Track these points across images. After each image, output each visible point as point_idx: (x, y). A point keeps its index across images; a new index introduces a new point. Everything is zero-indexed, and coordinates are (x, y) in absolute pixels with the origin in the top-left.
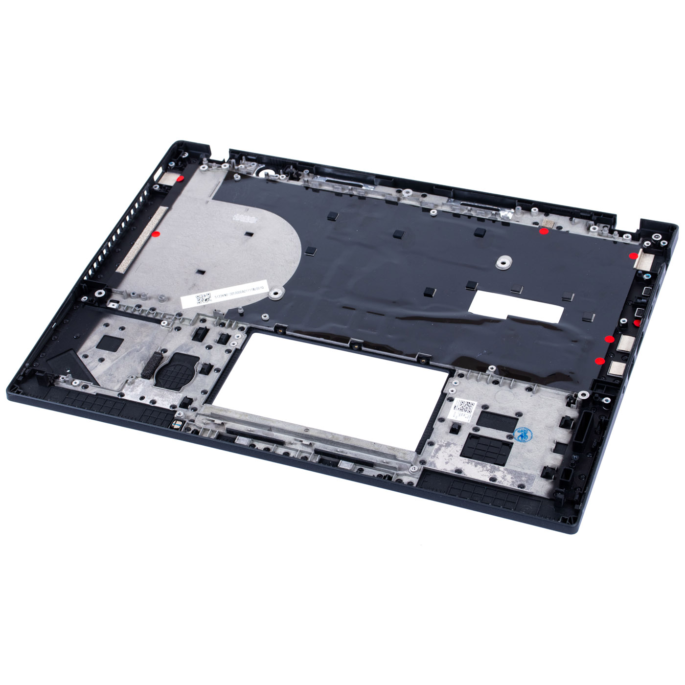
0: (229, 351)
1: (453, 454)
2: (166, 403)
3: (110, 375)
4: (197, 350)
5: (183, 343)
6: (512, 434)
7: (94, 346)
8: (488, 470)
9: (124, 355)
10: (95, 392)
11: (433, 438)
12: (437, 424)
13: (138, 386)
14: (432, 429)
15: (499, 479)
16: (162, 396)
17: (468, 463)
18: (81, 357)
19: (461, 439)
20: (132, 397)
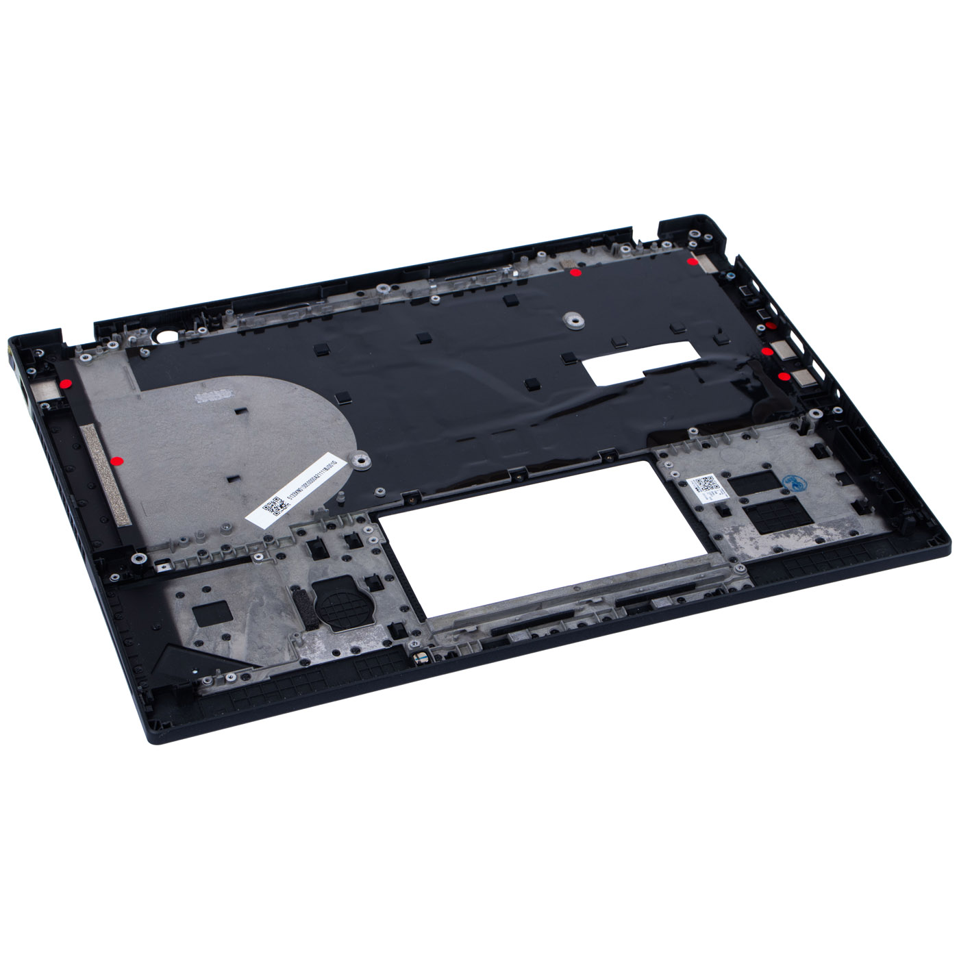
0: (376, 551)
1: (753, 536)
2: (372, 643)
3: (260, 649)
4: (333, 568)
5: (308, 568)
6: (783, 488)
7: (195, 627)
8: (804, 535)
9: (248, 618)
10: (267, 677)
11: (712, 532)
12: (701, 516)
13: (314, 643)
14: (701, 523)
15: (825, 537)
16: (359, 638)
17: (777, 537)
18: (192, 647)
19: (740, 517)
20: (321, 658)
